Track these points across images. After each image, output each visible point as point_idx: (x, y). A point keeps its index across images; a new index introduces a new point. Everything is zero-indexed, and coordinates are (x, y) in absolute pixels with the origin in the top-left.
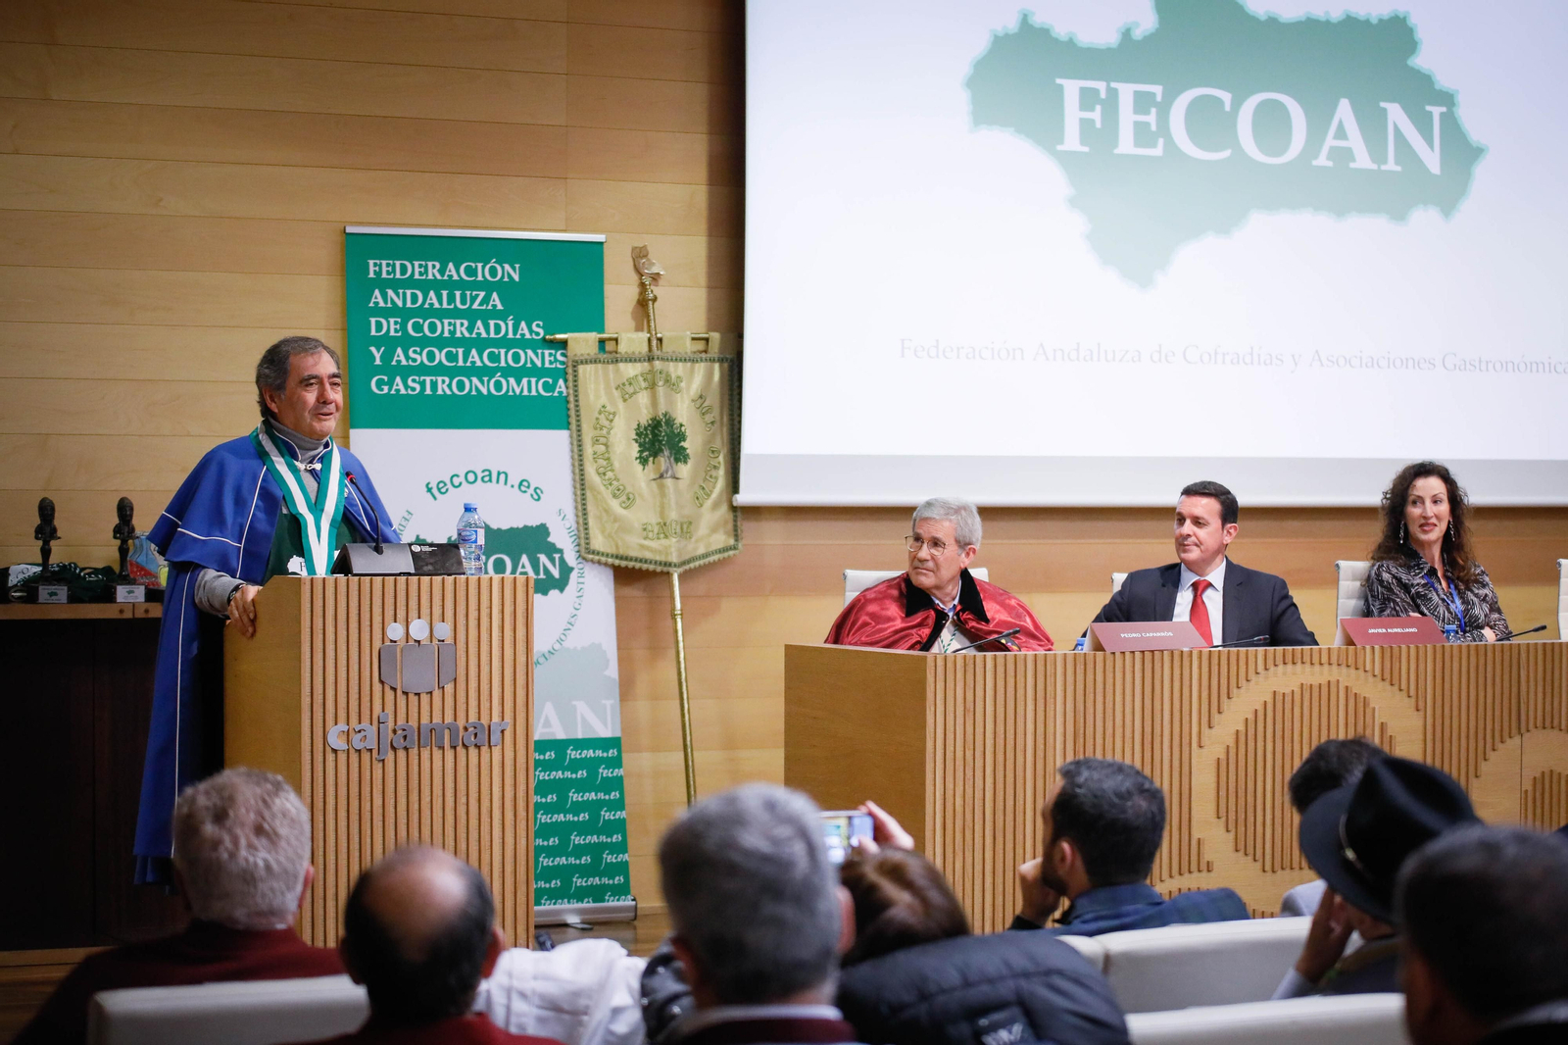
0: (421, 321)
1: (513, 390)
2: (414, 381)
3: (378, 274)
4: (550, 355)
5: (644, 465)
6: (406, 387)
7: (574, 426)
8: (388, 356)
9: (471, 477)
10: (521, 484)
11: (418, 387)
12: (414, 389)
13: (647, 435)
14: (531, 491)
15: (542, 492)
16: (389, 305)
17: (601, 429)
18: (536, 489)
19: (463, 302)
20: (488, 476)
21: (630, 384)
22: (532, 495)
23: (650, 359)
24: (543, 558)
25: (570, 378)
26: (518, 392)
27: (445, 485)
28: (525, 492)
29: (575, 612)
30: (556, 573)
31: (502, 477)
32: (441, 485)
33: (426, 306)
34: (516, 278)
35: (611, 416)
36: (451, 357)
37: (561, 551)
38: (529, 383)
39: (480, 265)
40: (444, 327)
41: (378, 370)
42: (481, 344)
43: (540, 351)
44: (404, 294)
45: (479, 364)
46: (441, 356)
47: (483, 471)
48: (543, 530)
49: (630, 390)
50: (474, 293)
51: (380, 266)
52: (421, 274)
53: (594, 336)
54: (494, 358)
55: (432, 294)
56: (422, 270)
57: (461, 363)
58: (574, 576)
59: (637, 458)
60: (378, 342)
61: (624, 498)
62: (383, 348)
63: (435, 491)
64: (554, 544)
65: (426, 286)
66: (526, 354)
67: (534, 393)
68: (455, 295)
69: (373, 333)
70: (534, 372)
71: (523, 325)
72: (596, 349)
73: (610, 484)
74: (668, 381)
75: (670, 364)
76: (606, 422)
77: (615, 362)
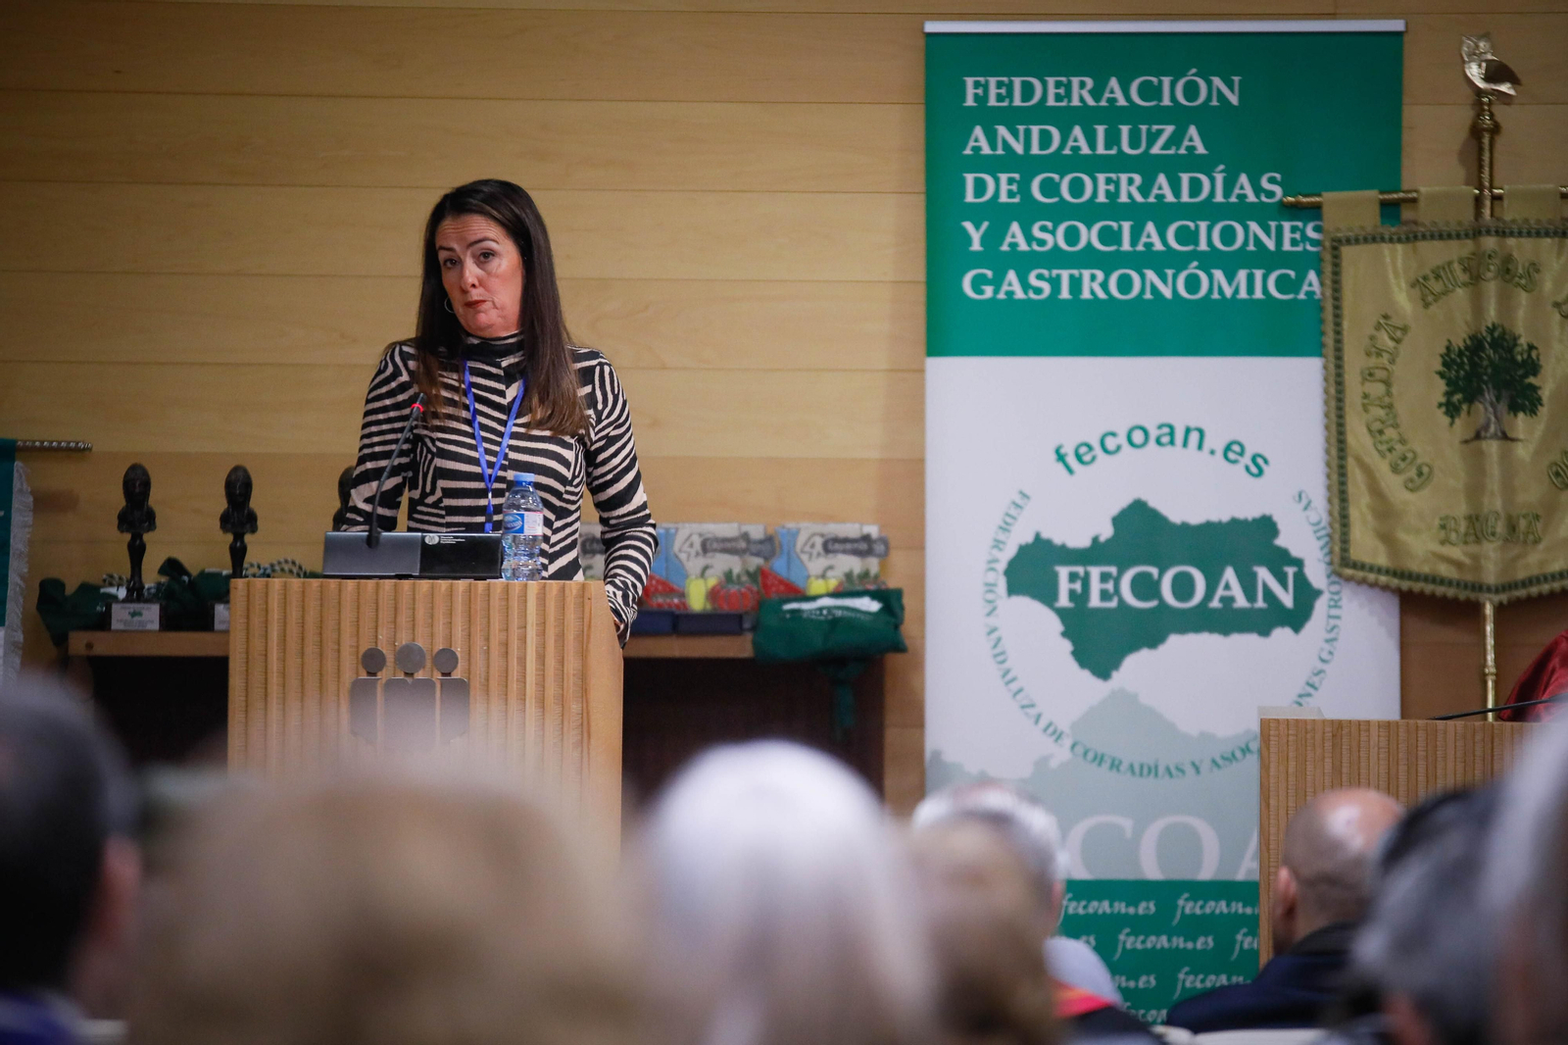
0: (1056, 177)
1: (1221, 291)
2: (1040, 277)
3: (981, 99)
4: (1294, 230)
5: (1452, 417)
6: (1026, 287)
8: (993, 238)
9: (1138, 437)
10: (1228, 448)
11: (1046, 287)
12: (1038, 291)
13: (1461, 366)
14: (1247, 460)
15: (1266, 461)
16: (1000, 152)
17: (1379, 354)
18: (1255, 456)
19: (1134, 144)
22: (1247, 469)
23: (1476, 233)
24: (1263, 574)
25: (1328, 269)
27: (1090, 448)
28: (1235, 462)
29: (1320, 666)
30: (1287, 599)
31: (1194, 437)
32: (1083, 450)
33: (1067, 151)
34: (1234, 99)
35: (1399, 334)
36: (1109, 236)
37: (1299, 563)
38: (1251, 279)
39: (1166, 81)
41: (977, 260)
43: (1273, 224)
44: (1028, 133)
45: (1159, 246)
46: (1090, 236)
47: (1160, 427)
48: (1266, 526)
49: (1437, 287)
50: (1155, 127)
51: (986, 86)
52: (1058, 98)
53: (1373, 195)
54: (1187, 236)
55: (1077, 131)
56: (1061, 91)
57: (1126, 246)
58: (1321, 606)
59: (1440, 405)
60: (976, 214)
61: (1413, 473)
62: (985, 224)
63: (1071, 460)
64: (1286, 551)
65: (1065, 119)
66: (1246, 229)
67: (1258, 294)
68: (1119, 132)
69: (970, 198)
70: (1263, 259)
71: (1243, 179)
72: (1376, 217)
73: (1390, 450)
74: (1508, 271)
75: (1511, 242)
76: (1391, 344)
77: (1412, 238)
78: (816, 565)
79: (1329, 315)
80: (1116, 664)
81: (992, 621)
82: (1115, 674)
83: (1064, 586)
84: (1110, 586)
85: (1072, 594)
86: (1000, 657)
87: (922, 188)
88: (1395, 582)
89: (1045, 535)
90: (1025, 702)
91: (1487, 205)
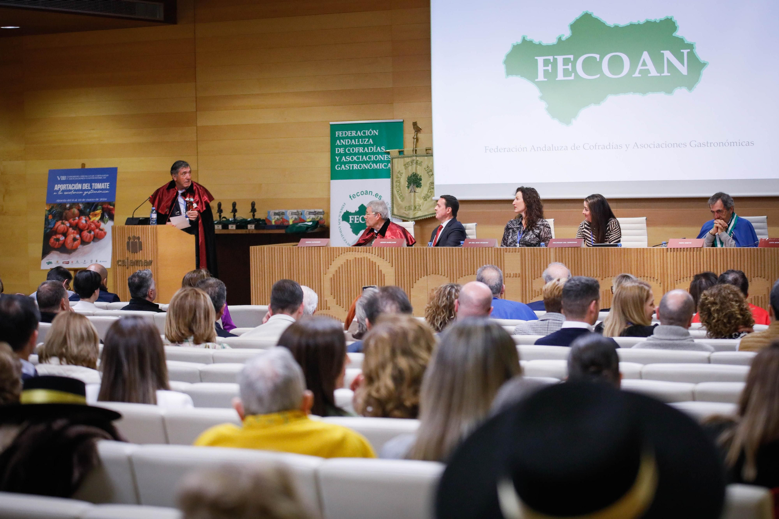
0: (350, 148)
1: (375, 167)
3: (339, 135)
4: (387, 156)
6: (345, 167)
7: (391, 177)
8: (340, 159)
11: (348, 167)
13: (410, 179)
14: (378, 197)
15: (381, 197)
16: (341, 144)
17: (398, 178)
19: (362, 142)
20: (366, 193)
21: (407, 164)
23: (413, 156)
25: (391, 163)
31: (371, 193)
33: (352, 144)
34: (377, 134)
35: (401, 174)
36: (358, 158)
38: (380, 165)
39: (367, 131)
40: (356, 150)
41: (338, 163)
42: (366, 154)
43: (383, 155)
44: (346, 141)
45: (365, 160)
46: (355, 158)
47: (365, 191)
49: (407, 166)
50: (365, 139)
51: (339, 133)
52: (350, 135)
53: (397, 150)
54: (370, 158)
55: (353, 140)
56: (351, 133)
59: (407, 187)
60: (338, 155)
61: (402, 198)
62: (339, 157)
63: (352, 197)
65: (351, 138)
66: (379, 156)
67: (381, 167)
68: (360, 140)
69: (337, 152)
70: (381, 161)
71: (379, 148)
72: (398, 154)
73: (399, 195)
74: (417, 163)
75: (418, 158)
76: (400, 176)
77: (403, 158)
78: (308, 217)
79: (392, 171)
81: (339, 226)
82: (358, 234)
83: (351, 219)
84: (358, 219)
85: (352, 221)
86: (341, 232)
87: (330, 151)
88: (400, 218)
89: (348, 211)
90: (344, 240)
91: (414, 151)
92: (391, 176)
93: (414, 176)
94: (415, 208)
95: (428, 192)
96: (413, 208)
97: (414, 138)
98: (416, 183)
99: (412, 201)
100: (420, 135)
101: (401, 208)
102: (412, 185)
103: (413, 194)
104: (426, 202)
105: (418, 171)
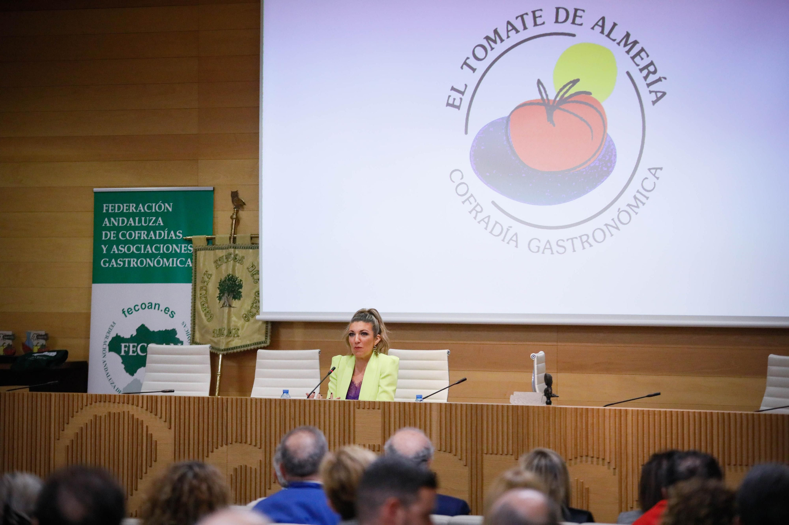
0: (125, 232)
1: (165, 265)
2: (120, 261)
3: (107, 210)
4: (185, 246)
5: (220, 300)
6: (117, 263)
7: (193, 281)
8: (109, 250)
11: (122, 263)
12: (120, 265)
13: (223, 286)
14: (170, 313)
15: (175, 313)
16: (111, 225)
17: (204, 283)
18: (172, 312)
19: (145, 223)
20: (150, 306)
21: (220, 260)
22: (170, 315)
23: (229, 248)
25: (194, 257)
26: (167, 265)
27: (131, 310)
28: (167, 313)
31: (157, 306)
32: (129, 310)
34: (170, 210)
35: (209, 276)
36: (138, 249)
37: (182, 342)
38: (173, 260)
39: (154, 204)
40: (136, 235)
41: (105, 256)
42: (152, 242)
43: (179, 245)
44: (119, 220)
45: (150, 252)
46: (133, 249)
47: (149, 303)
48: (174, 332)
49: (219, 263)
50: (151, 218)
51: (109, 207)
52: (127, 210)
53: (205, 236)
54: (157, 249)
55: (131, 219)
56: (128, 208)
57: (142, 252)
59: (217, 297)
60: (105, 243)
61: (209, 316)
62: (107, 246)
63: (126, 313)
64: (179, 339)
65: (128, 215)
66: (172, 246)
67: (175, 265)
68: (142, 219)
69: (103, 238)
70: (176, 255)
71: (172, 232)
72: (206, 243)
73: (205, 310)
74: (236, 259)
75: (237, 252)
76: (207, 279)
77: (214, 249)
79: (193, 271)
80: (136, 372)
81: (104, 359)
82: (135, 374)
83: (123, 349)
84: (135, 349)
85: (125, 351)
86: (106, 369)
87: (92, 235)
89: (119, 335)
90: (112, 382)
91: (232, 240)
92: (193, 278)
93: (229, 280)
94: (230, 332)
95: (252, 307)
96: (225, 332)
97: (232, 218)
98: (233, 291)
99: (226, 321)
100: (243, 214)
101: (207, 332)
102: (226, 295)
103: (226, 309)
104: (247, 323)
105: (236, 272)
